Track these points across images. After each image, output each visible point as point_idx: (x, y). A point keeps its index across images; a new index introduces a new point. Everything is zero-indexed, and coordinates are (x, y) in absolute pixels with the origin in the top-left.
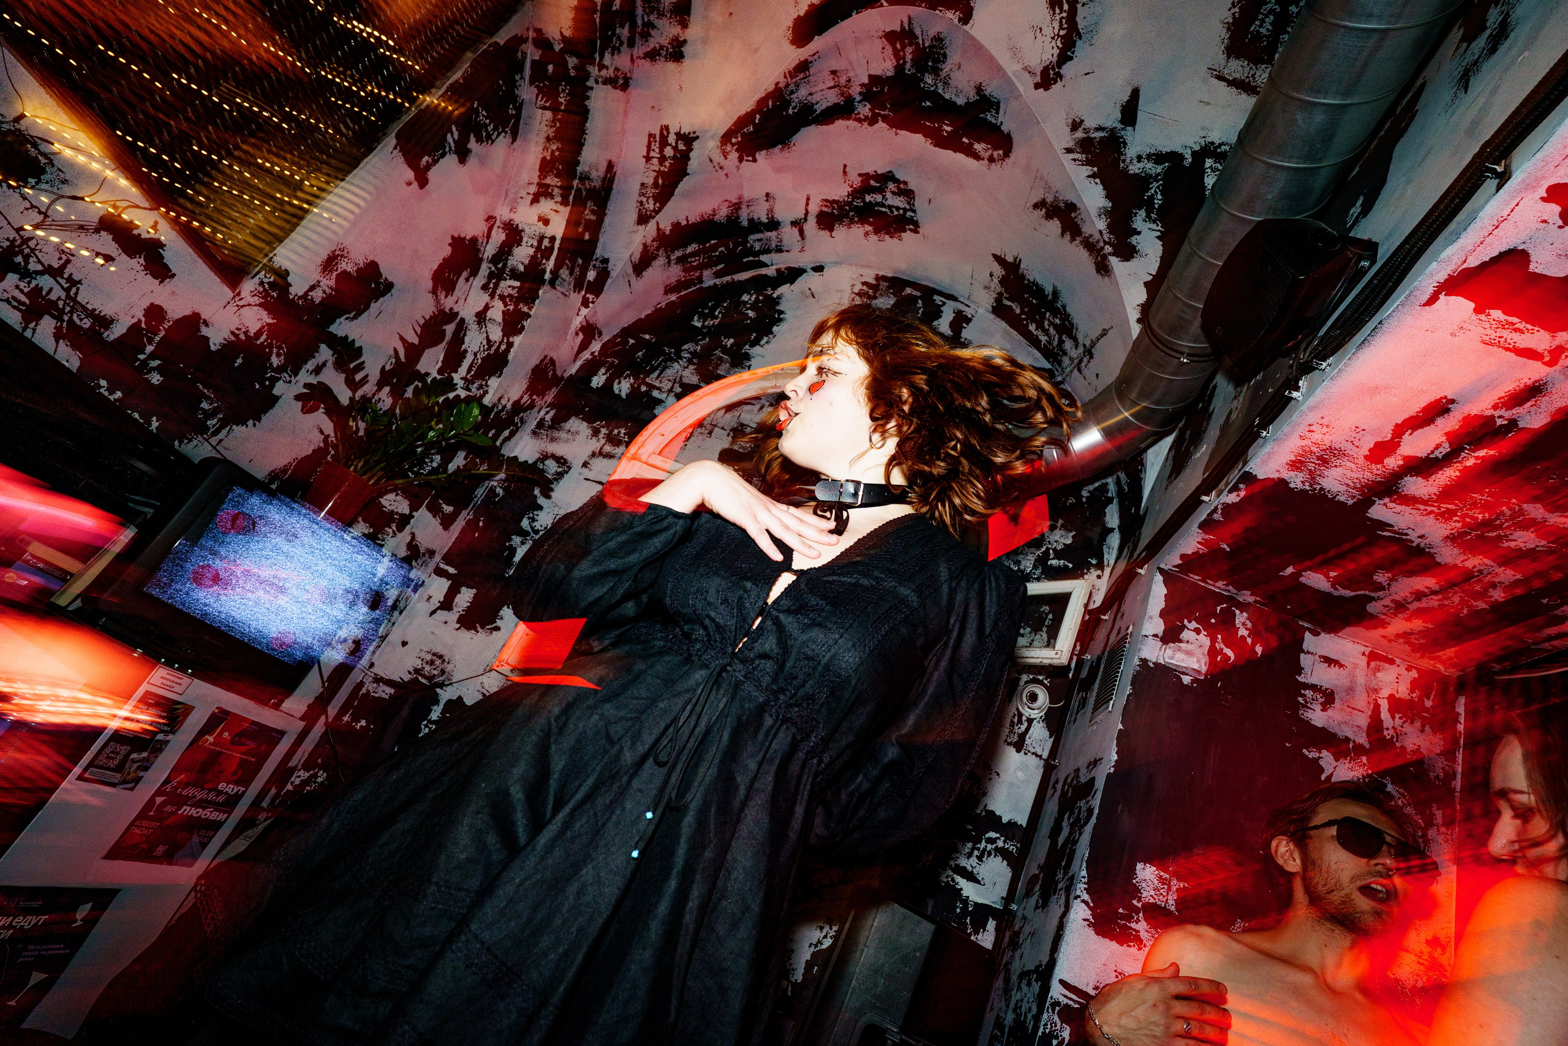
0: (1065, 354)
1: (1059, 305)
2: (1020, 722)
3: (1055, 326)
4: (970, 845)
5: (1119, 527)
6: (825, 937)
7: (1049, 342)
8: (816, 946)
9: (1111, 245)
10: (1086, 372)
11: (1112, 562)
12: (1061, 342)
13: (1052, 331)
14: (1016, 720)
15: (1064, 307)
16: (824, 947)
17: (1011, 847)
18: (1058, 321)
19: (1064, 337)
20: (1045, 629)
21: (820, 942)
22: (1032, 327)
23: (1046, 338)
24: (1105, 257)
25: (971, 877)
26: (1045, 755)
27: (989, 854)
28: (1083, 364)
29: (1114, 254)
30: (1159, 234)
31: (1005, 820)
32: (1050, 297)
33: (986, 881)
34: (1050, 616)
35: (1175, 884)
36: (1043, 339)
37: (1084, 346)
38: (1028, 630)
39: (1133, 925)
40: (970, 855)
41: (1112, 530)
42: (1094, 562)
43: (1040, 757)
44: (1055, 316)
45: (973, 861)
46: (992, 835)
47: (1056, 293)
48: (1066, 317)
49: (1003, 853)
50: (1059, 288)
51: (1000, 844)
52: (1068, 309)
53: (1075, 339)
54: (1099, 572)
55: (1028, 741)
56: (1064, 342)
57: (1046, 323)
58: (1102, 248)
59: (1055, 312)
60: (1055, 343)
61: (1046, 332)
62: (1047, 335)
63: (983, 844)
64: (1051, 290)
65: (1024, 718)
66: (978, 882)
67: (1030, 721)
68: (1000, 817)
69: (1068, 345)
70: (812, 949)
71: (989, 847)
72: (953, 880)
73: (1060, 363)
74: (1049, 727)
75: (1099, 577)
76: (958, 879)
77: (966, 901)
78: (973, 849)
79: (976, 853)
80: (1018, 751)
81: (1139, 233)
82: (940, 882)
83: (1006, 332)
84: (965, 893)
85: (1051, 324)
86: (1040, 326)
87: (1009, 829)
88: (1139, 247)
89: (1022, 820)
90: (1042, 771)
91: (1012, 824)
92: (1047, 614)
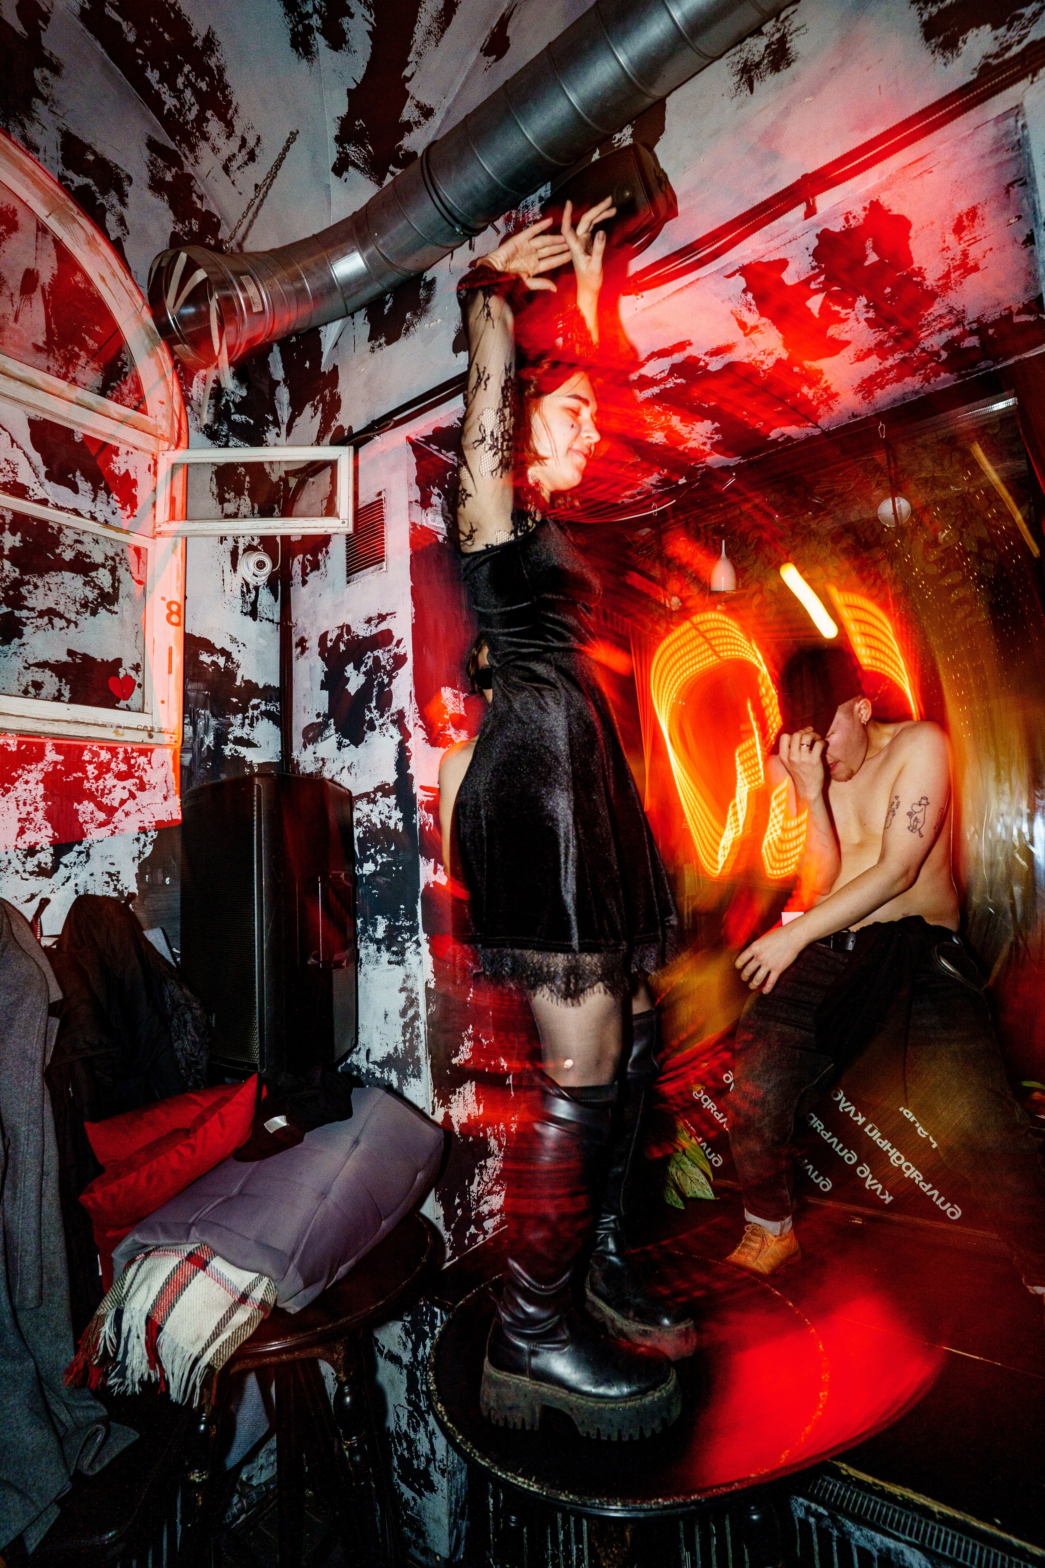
0: (205, 137)
1: (212, 62)
2: (249, 591)
3: (197, 92)
4: (240, 716)
5: (285, 381)
6: (145, 845)
7: (179, 111)
8: (139, 858)
9: (321, 17)
10: (237, 175)
11: (286, 420)
12: (201, 119)
13: (188, 94)
14: (245, 590)
15: (221, 70)
16: (147, 855)
17: (271, 708)
18: (203, 86)
19: (209, 114)
20: (246, 493)
21: (141, 853)
22: (153, 76)
23: (175, 102)
24: (309, 29)
25: (248, 743)
26: (277, 618)
27: (257, 720)
28: (235, 164)
29: (323, 33)
30: (370, 28)
31: (261, 686)
32: (199, 43)
33: (261, 742)
34: (247, 479)
35: (462, 696)
36: (170, 102)
37: (244, 141)
38: (232, 494)
39: (448, 732)
40: (243, 725)
41: (278, 383)
42: (271, 418)
43: (272, 621)
44: (200, 76)
45: (247, 728)
46: (255, 701)
47: (210, 43)
48: (219, 84)
49: (267, 714)
50: (220, 36)
51: (263, 707)
52: (228, 77)
53: (229, 125)
54: (277, 430)
55: (260, 609)
56: (208, 120)
57: (180, 81)
58: (309, 16)
59: (203, 70)
60: (191, 116)
61: (178, 94)
62: (178, 98)
63: (250, 711)
64: (203, 33)
65: (251, 587)
66: (255, 746)
67: (257, 588)
68: (257, 684)
69: (214, 127)
70: (137, 862)
71: (256, 713)
72: (236, 751)
73: (192, 148)
74: (274, 592)
75: (278, 435)
76: (239, 748)
77: (251, 766)
78: (244, 718)
79: (247, 721)
80: (255, 619)
81: (352, 16)
82: (225, 757)
83: (104, 64)
84: (248, 759)
85: (189, 84)
86: (168, 78)
87: (266, 693)
88: (348, 37)
89: (275, 682)
90: (278, 634)
91: (267, 688)
92: (244, 476)
